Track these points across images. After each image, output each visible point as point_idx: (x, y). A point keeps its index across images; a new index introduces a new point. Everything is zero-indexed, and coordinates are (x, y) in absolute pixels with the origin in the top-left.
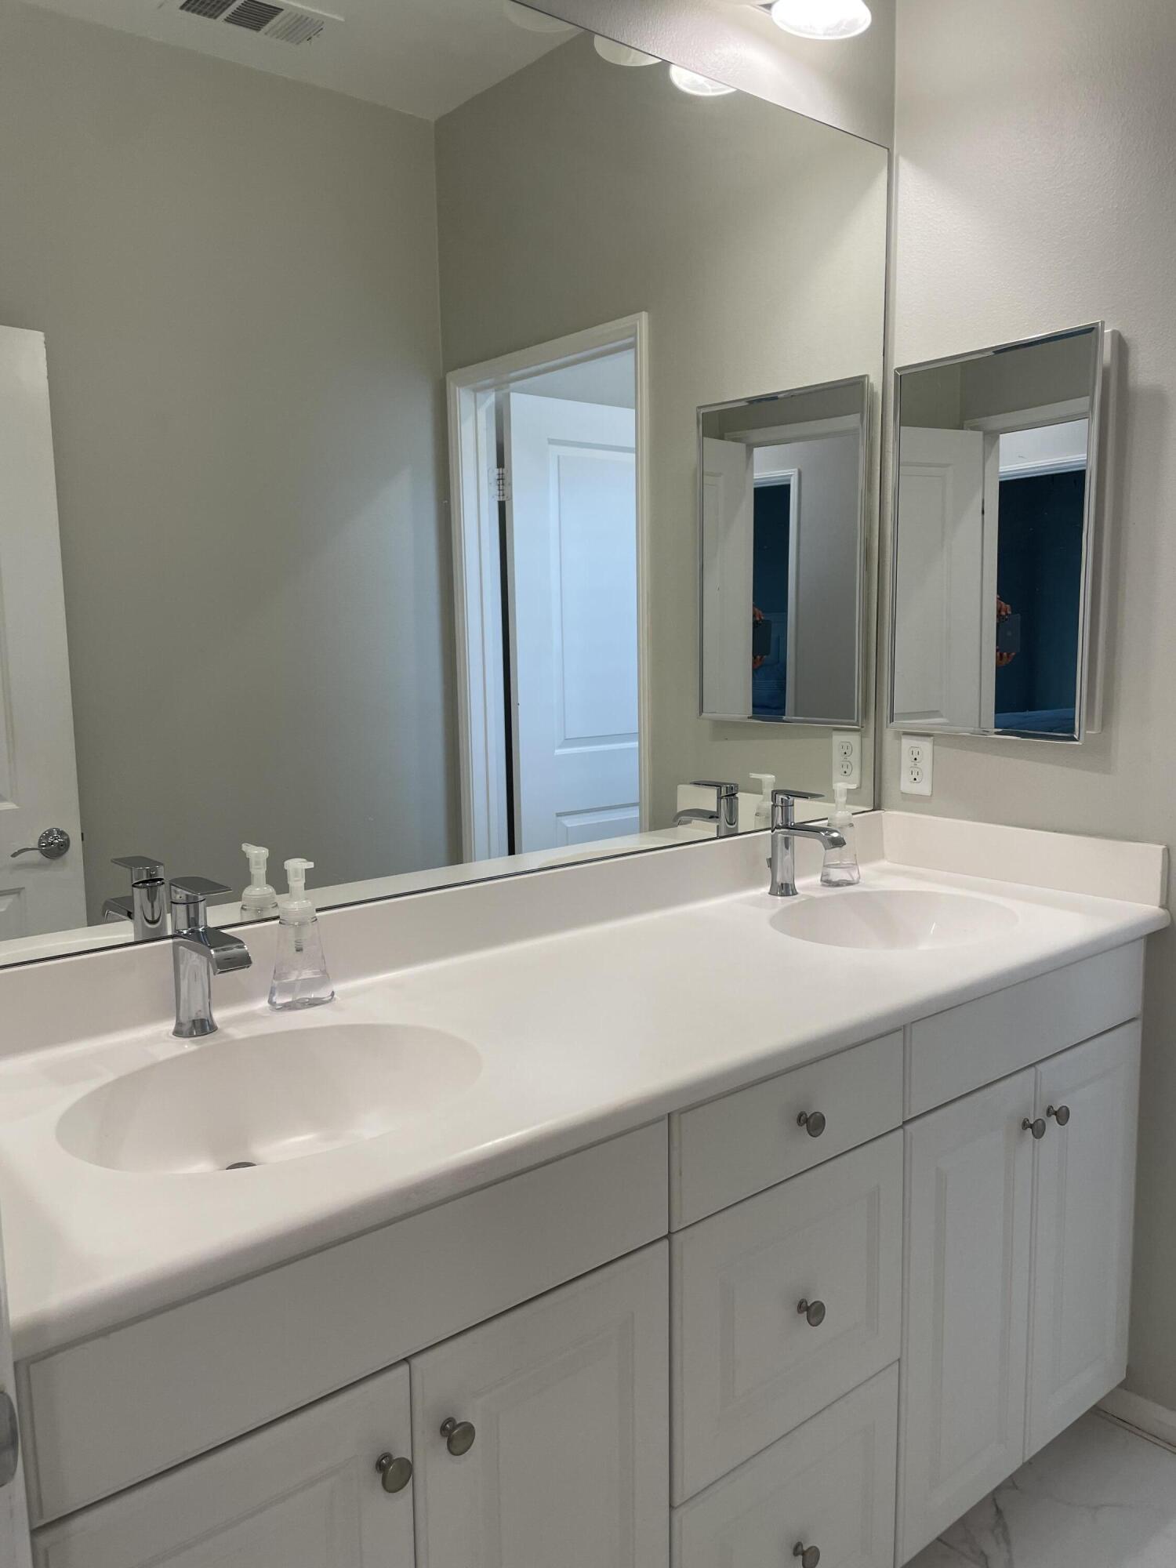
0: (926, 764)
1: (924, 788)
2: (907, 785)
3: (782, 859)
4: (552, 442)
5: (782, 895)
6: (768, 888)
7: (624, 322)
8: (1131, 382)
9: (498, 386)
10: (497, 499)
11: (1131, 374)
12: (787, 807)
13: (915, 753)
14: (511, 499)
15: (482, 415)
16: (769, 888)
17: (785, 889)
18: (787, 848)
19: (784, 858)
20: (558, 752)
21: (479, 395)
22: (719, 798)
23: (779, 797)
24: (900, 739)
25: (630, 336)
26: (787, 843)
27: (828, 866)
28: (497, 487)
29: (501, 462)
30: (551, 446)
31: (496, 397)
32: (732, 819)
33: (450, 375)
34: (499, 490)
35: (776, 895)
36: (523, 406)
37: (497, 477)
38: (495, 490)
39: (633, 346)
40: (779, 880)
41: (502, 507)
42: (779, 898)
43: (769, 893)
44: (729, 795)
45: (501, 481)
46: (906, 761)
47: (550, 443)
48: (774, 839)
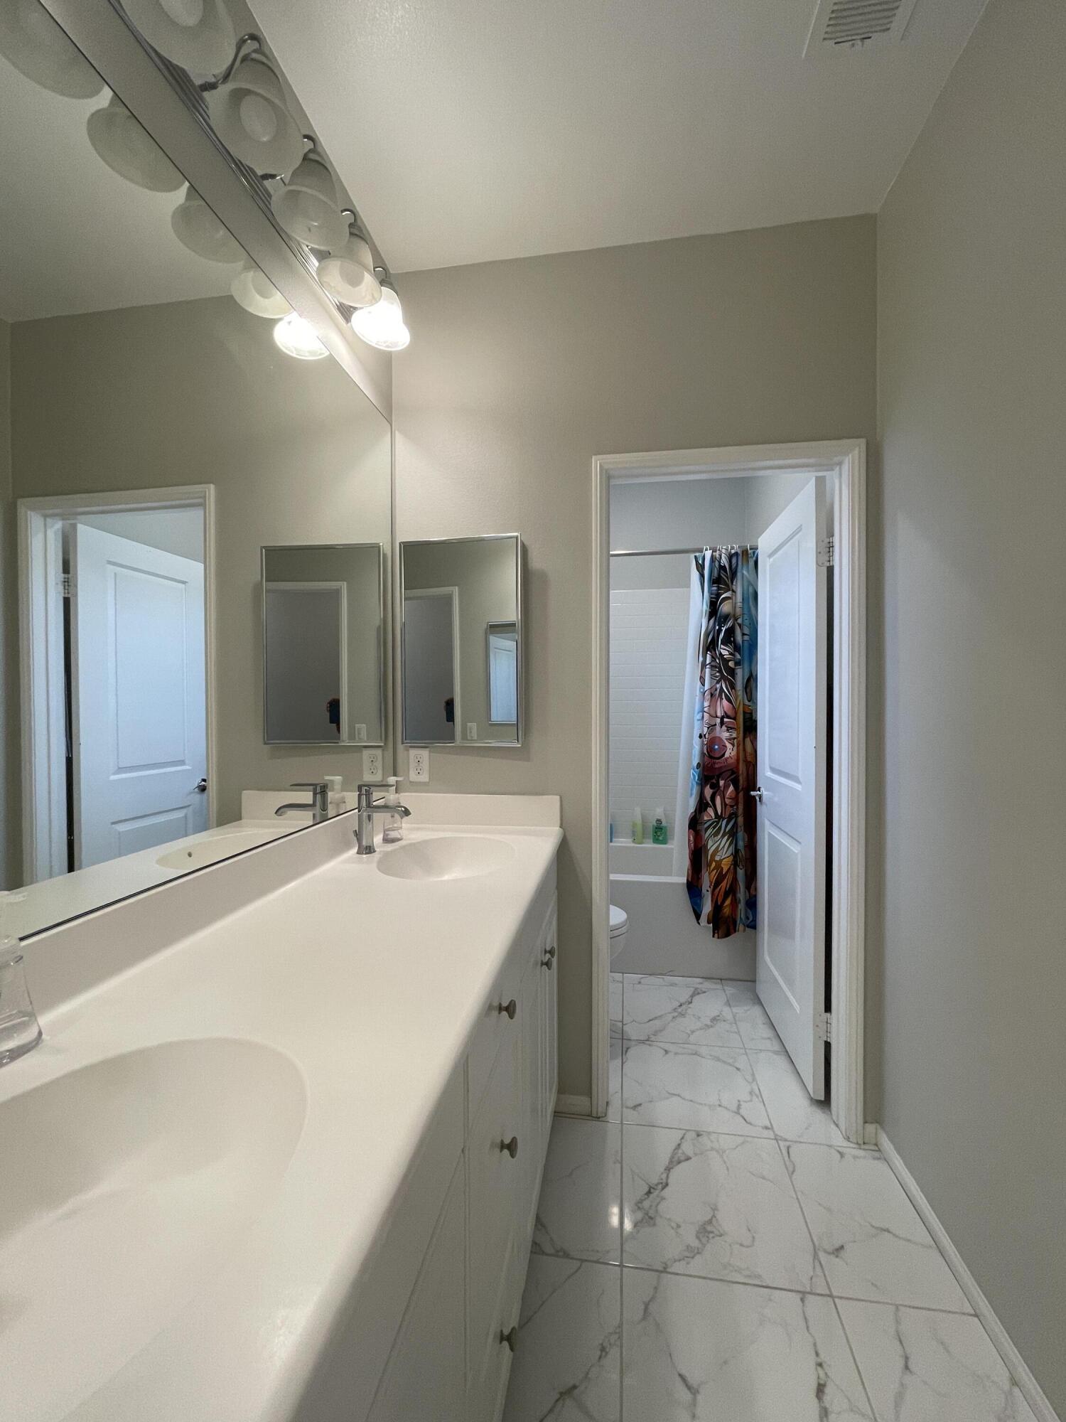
0: (425, 765)
1: (424, 778)
2: (413, 776)
3: (366, 828)
4: (109, 562)
5: (366, 854)
6: (356, 850)
7: (198, 488)
8: (530, 567)
9: (63, 517)
10: (62, 595)
11: (530, 562)
12: (368, 794)
13: (419, 757)
14: (76, 595)
15: (50, 533)
16: (357, 848)
17: (369, 850)
18: (370, 821)
19: (367, 827)
20: (113, 777)
21: (49, 520)
22: (315, 794)
23: (364, 789)
24: (408, 750)
25: (200, 497)
26: (369, 818)
27: (388, 830)
28: (62, 587)
29: (67, 567)
30: (108, 566)
31: (63, 524)
32: (324, 808)
33: (20, 501)
34: (65, 589)
35: (363, 854)
36: (87, 534)
37: (62, 580)
38: (61, 588)
39: (203, 505)
40: (364, 843)
41: (67, 603)
42: (364, 856)
43: (358, 853)
44: (321, 791)
45: (66, 584)
46: (413, 764)
47: (108, 563)
48: (360, 817)
